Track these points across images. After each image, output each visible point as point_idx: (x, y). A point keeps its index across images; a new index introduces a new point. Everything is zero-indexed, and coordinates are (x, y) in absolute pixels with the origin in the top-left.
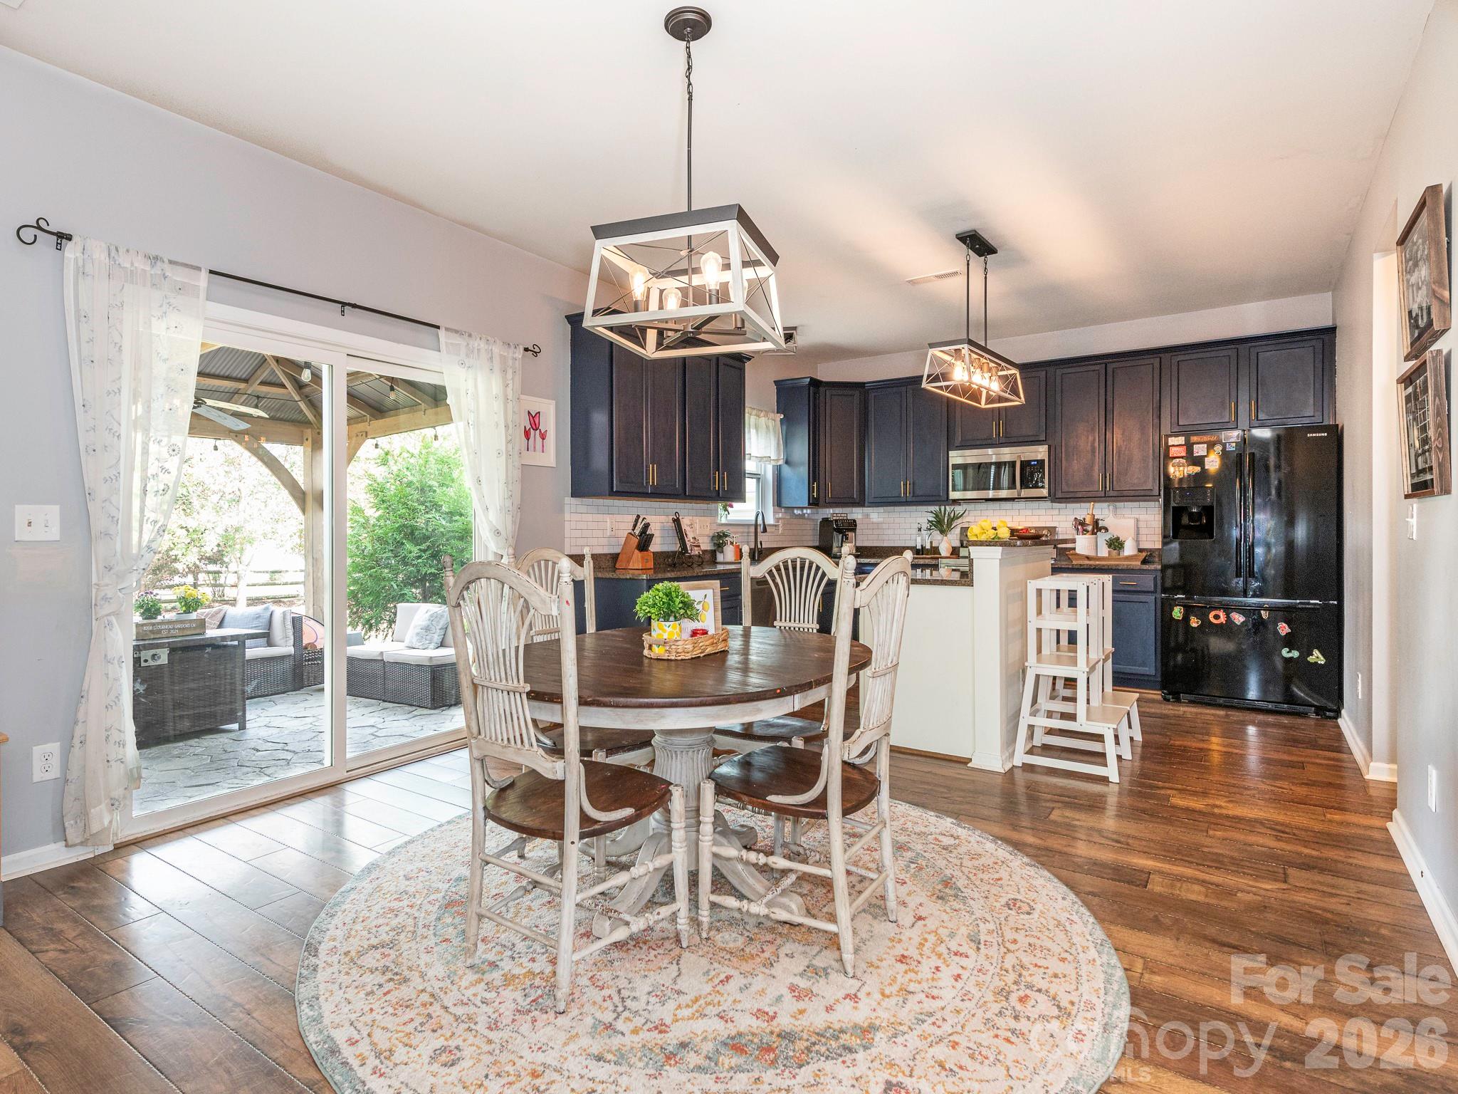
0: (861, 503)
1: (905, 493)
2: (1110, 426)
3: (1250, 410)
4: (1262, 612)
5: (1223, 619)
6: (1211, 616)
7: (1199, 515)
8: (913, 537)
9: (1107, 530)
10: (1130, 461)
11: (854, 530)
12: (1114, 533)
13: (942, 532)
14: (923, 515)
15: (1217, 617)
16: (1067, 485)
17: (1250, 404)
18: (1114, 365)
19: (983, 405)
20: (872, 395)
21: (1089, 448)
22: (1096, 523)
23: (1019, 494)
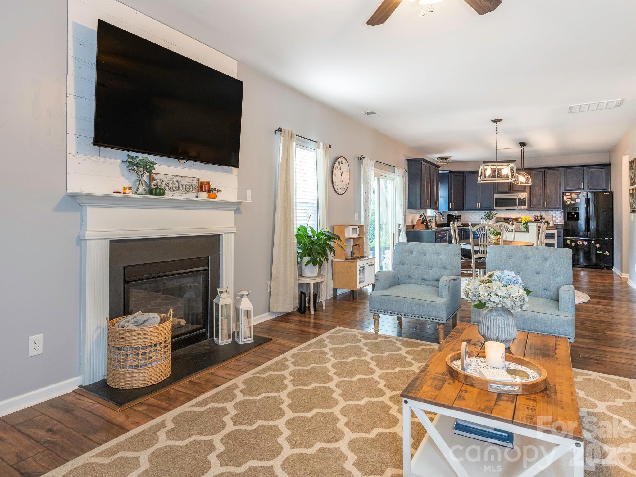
0: (463, 209)
1: (479, 207)
2: (546, 188)
3: (587, 185)
4: (592, 241)
5: (581, 243)
6: (578, 242)
7: (574, 215)
8: (480, 221)
9: (544, 219)
10: (552, 199)
11: (460, 218)
12: (546, 220)
13: (490, 219)
14: (483, 213)
15: (580, 243)
16: (533, 205)
17: (587, 184)
18: (547, 170)
19: (519, 185)
20: (466, 175)
21: (539, 194)
22: (541, 217)
23: (517, 208)
